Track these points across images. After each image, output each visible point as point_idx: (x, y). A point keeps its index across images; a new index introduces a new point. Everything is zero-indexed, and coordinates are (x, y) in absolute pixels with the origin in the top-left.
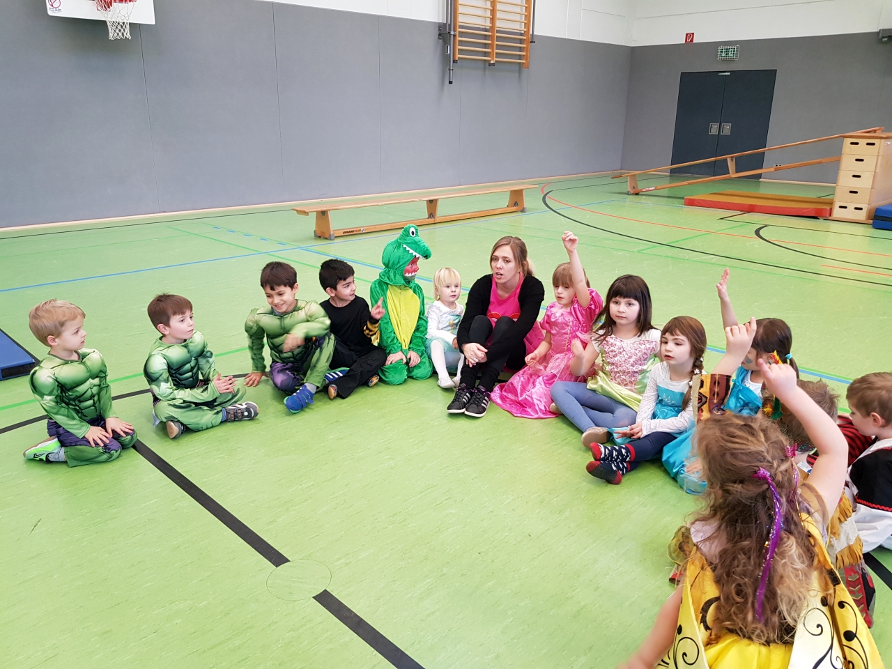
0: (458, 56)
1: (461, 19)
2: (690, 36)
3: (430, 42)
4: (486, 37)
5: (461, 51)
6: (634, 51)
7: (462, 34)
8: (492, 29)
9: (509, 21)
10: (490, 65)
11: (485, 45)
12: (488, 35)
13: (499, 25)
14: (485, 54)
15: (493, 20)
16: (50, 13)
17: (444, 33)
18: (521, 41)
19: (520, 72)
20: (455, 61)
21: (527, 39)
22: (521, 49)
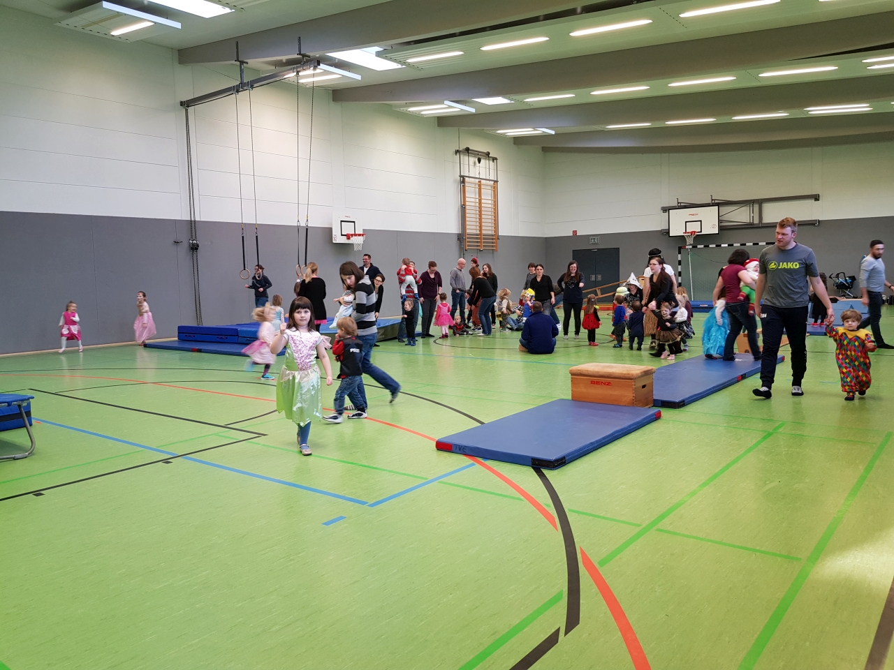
0: (467, 248)
1: (468, 231)
2: (575, 232)
3: (454, 242)
4: (477, 238)
5: (469, 246)
6: (547, 241)
7: (468, 238)
8: (480, 234)
9: (488, 230)
10: (480, 251)
11: (477, 242)
12: (479, 236)
13: (484, 232)
14: (477, 246)
15: (480, 230)
16: (334, 242)
17: (461, 238)
18: (493, 239)
19: (493, 253)
20: (466, 250)
21: (496, 237)
22: (493, 243)
